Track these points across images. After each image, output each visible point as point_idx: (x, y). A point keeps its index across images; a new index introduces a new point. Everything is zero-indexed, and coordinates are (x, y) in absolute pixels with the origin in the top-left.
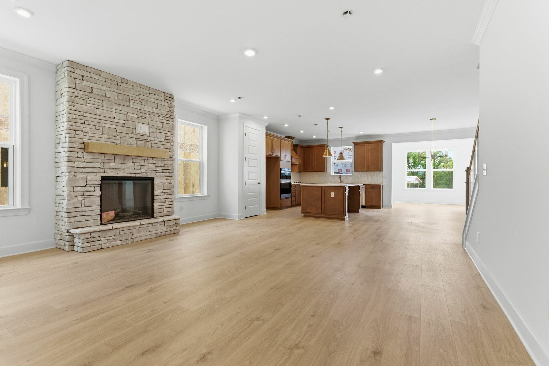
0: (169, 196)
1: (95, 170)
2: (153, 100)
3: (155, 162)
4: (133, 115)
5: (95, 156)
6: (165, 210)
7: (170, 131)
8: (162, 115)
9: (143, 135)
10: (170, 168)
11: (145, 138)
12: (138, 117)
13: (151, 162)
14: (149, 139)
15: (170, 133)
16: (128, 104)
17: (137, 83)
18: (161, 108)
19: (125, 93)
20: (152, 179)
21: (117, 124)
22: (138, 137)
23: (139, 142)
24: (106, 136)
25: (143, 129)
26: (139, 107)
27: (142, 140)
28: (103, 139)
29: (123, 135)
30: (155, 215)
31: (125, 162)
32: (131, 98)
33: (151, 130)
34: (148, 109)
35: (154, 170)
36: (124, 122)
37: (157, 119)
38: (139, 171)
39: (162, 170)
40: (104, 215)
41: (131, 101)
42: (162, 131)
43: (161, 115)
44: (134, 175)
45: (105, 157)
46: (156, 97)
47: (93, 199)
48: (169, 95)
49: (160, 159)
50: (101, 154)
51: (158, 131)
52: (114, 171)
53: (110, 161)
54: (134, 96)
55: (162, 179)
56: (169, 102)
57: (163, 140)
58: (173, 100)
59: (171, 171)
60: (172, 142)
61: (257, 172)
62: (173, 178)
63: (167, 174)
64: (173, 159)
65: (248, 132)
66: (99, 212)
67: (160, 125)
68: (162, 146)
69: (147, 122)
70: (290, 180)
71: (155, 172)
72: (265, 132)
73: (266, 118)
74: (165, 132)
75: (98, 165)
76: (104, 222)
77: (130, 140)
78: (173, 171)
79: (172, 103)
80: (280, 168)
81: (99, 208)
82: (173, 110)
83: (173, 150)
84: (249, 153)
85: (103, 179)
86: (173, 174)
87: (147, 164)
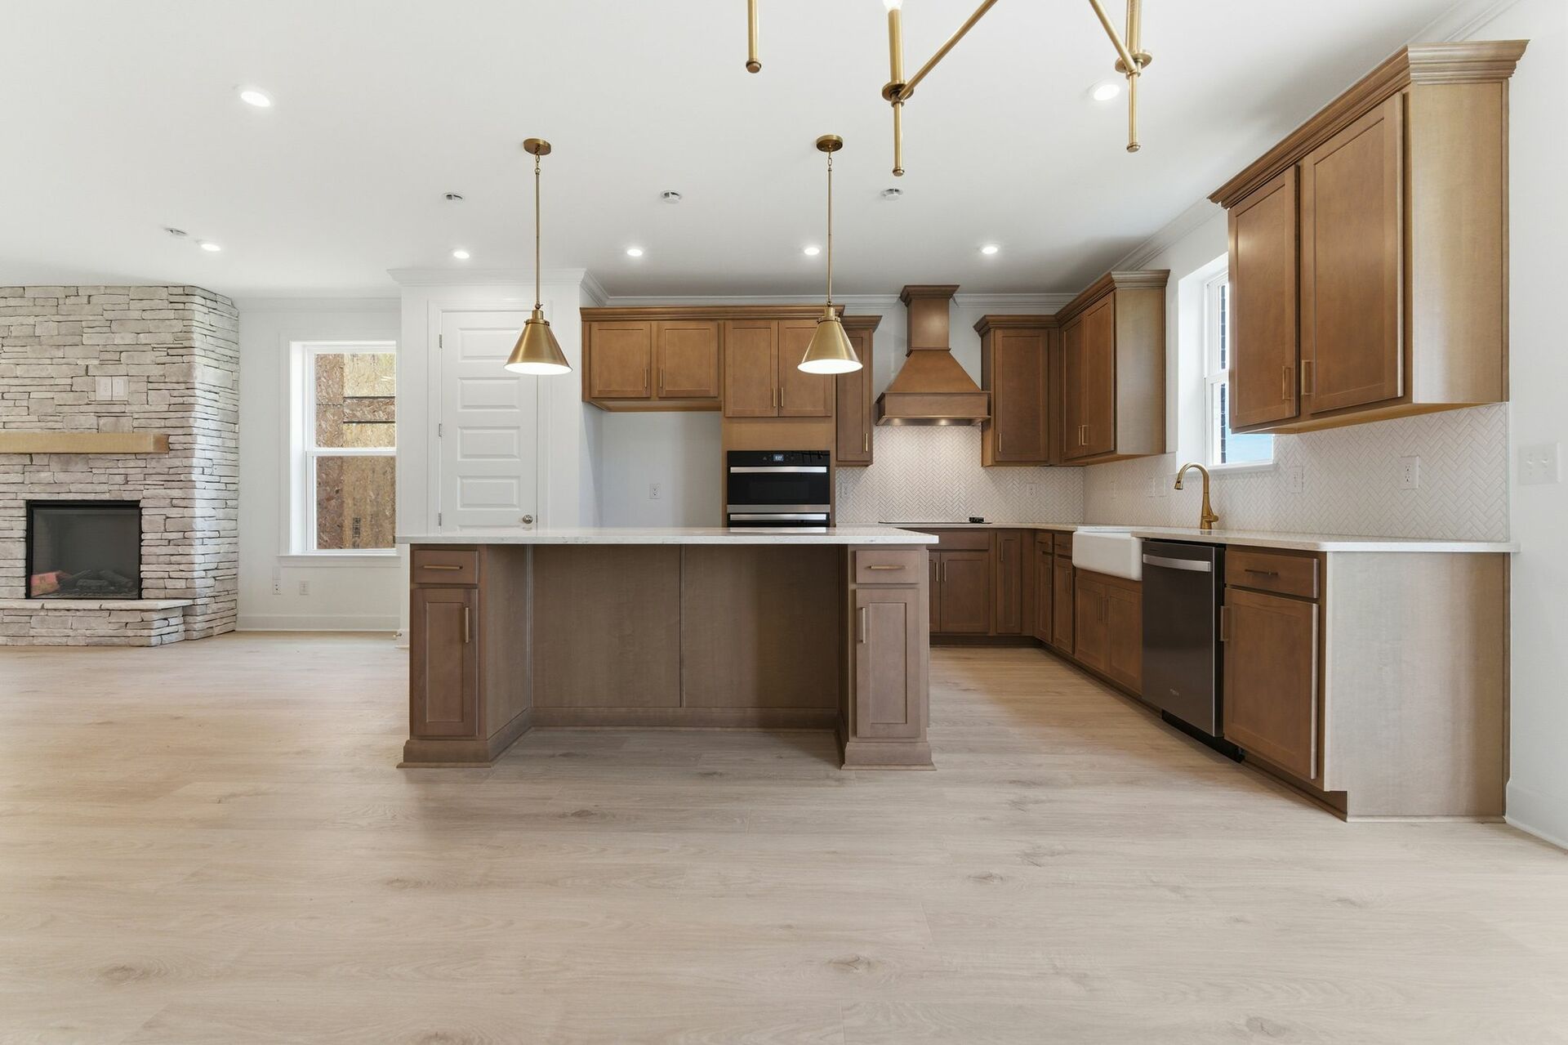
0: (180, 550)
1: (14, 488)
2: (136, 314)
3: (142, 463)
4: (88, 362)
5: (12, 459)
6: (169, 583)
7: (181, 380)
8: (159, 346)
9: (112, 403)
10: (182, 477)
11: (116, 409)
12: (103, 363)
13: (132, 464)
14: (128, 409)
15: (183, 386)
16: (77, 339)
17: (97, 287)
18: (159, 328)
19: (71, 318)
20: (135, 505)
21: (56, 388)
22: (99, 409)
23: (102, 421)
24: (34, 418)
25: (112, 388)
26: (99, 340)
27: (110, 414)
28: (28, 425)
29: (66, 409)
30: (145, 593)
31: (71, 468)
32: (84, 324)
33: (133, 387)
34: (123, 338)
35: (140, 483)
36: (69, 381)
37: (150, 357)
38: (105, 488)
39: (163, 483)
40: (36, 579)
41: (85, 330)
42: (162, 386)
43: (155, 346)
44: (106, 497)
45: (32, 460)
46: (146, 304)
47: (9, 545)
48: (180, 291)
49: (154, 456)
50: (22, 455)
51: (151, 386)
52: (49, 489)
53: (41, 468)
54: (91, 318)
55: (158, 505)
56: (181, 306)
57: (165, 408)
58: (198, 299)
59: (190, 484)
60: (187, 407)
61: (518, 477)
62: (198, 503)
63: (176, 493)
64: (198, 453)
65: (461, 329)
66: (22, 572)
67: (156, 371)
68: (162, 423)
69: (122, 369)
70: (827, 508)
71: (142, 487)
72: (579, 310)
73: (635, 253)
74: (170, 386)
75: (18, 478)
76: (34, 593)
77: (82, 418)
78: (198, 485)
79: (194, 307)
80: (729, 452)
81: (22, 563)
82: (195, 323)
83: (195, 431)
84: (465, 407)
85: (32, 506)
86: (197, 493)
87: (122, 471)
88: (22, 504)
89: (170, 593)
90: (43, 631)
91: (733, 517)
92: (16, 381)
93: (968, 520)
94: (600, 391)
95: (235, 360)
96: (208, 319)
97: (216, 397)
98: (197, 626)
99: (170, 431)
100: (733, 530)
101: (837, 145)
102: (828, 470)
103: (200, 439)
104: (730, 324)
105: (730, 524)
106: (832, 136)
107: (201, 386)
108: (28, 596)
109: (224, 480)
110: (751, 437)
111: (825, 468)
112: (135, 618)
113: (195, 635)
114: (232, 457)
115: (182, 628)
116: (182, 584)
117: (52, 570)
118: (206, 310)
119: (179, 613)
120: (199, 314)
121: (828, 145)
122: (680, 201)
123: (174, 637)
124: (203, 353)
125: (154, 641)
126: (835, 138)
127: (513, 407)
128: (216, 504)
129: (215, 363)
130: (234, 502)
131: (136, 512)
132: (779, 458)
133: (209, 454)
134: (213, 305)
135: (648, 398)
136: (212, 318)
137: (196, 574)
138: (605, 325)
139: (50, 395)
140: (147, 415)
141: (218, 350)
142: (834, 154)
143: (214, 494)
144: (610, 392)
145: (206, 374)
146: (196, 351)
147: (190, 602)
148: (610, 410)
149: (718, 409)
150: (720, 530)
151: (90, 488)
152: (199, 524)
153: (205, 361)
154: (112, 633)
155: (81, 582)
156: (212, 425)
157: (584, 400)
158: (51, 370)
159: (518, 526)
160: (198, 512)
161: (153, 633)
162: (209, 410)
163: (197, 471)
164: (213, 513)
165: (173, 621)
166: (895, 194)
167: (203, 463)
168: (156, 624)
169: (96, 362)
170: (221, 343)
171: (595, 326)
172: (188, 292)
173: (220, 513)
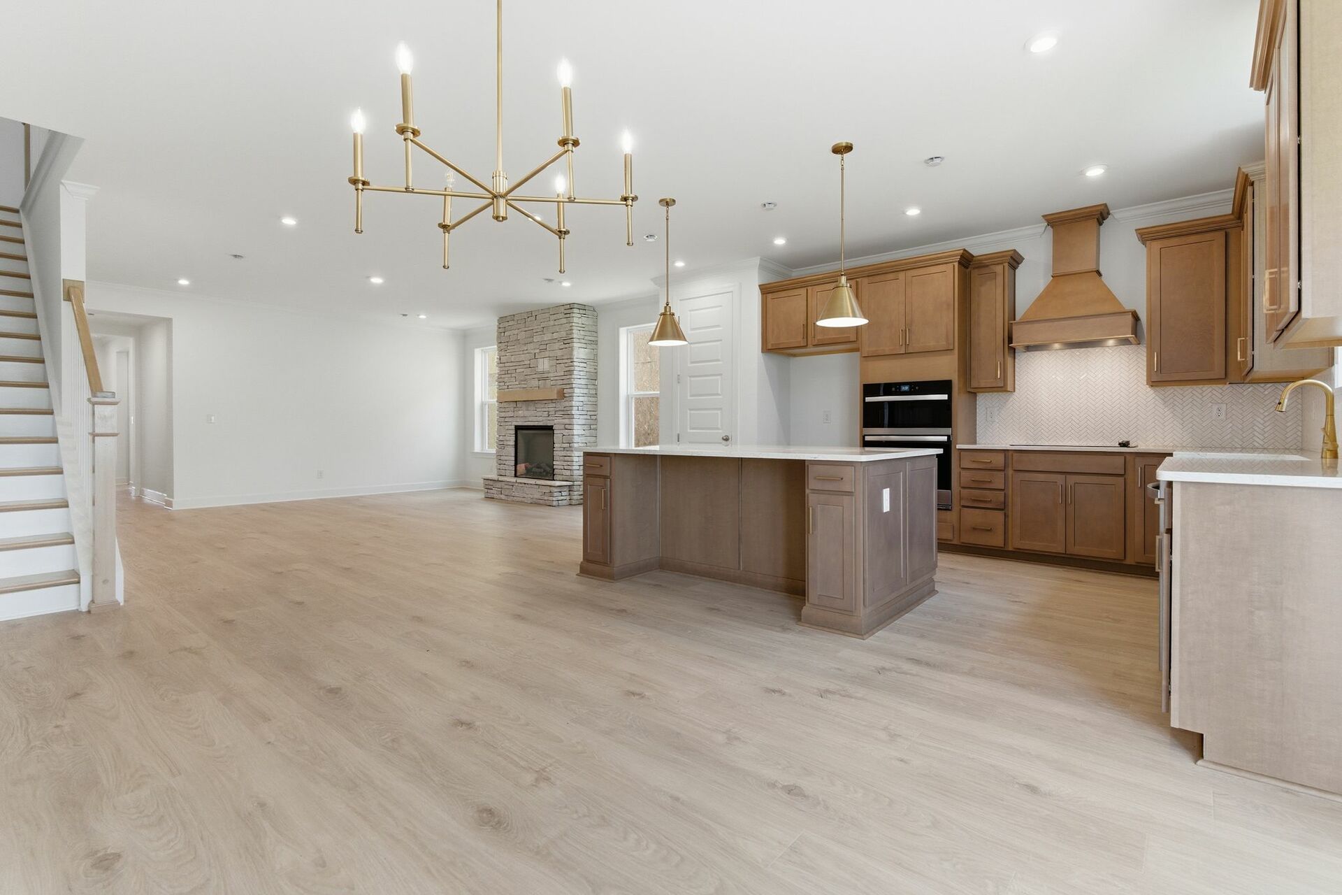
0: (568, 454)
1: (510, 420)
2: (552, 323)
3: (554, 405)
4: (535, 351)
6: (564, 472)
7: (569, 357)
9: (543, 373)
10: (569, 413)
11: (546, 375)
12: (541, 351)
13: (550, 405)
14: (549, 375)
15: (569, 361)
16: (532, 339)
17: (539, 310)
18: (561, 329)
19: (530, 328)
20: (551, 428)
21: (525, 367)
22: (539, 376)
23: (540, 383)
25: (544, 365)
26: (539, 339)
27: (543, 379)
28: (515, 386)
29: (528, 377)
30: (554, 477)
31: (529, 409)
32: (534, 331)
33: (551, 363)
34: (548, 337)
35: (553, 416)
36: (528, 362)
37: (557, 346)
38: (541, 419)
39: (561, 416)
40: (518, 467)
41: (534, 334)
42: (561, 361)
43: (559, 339)
44: (541, 424)
45: (517, 405)
46: (556, 317)
47: (509, 449)
48: (568, 307)
49: (559, 401)
50: (514, 402)
51: (558, 362)
52: (522, 420)
53: (519, 409)
54: (536, 327)
55: (560, 428)
56: (569, 315)
57: (563, 374)
58: (576, 311)
59: (571, 416)
60: (570, 372)
61: (721, 409)
62: (575, 427)
63: (567, 421)
64: (575, 399)
65: (690, 311)
66: (513, 463)
67: (559, 353)
68: (561, 382)
69: (547, 354)
70: (948, 431)
71: (554, 418)
72: (758, 287)
73: (780, 242)
74: (564, 361)
75: (511, 414)
76: (518, 474)
77: (533, 381)
78: (575, 416)
79: (574, 315)
80: (864, 385)
81: (513, 459)
82: (574, 324)
83: (574, 385)
84: (692, 363)
85: (518, 428)
86: (575, 421)
87: (547, 409)
88: (513, 427)
89: (565, 478)
90: (516, 494)
91: (867, 438)
92: (511, 364)
93: (1117, 445)
94: (772, 345)
95: (595, 342)
96: (580, 321)
97: (585, 365)
98: (575, 497)
99: (564, 386)
100: (867, 449)
101: (849, 148)
102: (950, 397)
103: (576, 390)
104: (866, 280)
105: (866, 444)
106: (842, 143)
107: (577, 360)
108: (516, 476)
109: (589, 413)
110: (884, 372)
111: (947, 395)
112: (547, 490)
113: (574, 502)
114: (593, 399)
115: (568, 498)
116: (568, 473)
117: (523, 463)
118: (579, 316)
119: (566, 489)
120: (577, 319)
121: (842, 150)
122: (776, 207)
123: (564, 503)
124: (578, 341)
125: (555, 503)
126: (844, 145)
127: (718, 360)
128: (585, 427)
129: (584, 346)
130: (595, 426)
131: (551, 432)
132: (906, 388)
133: (581, 399)
134: (584, 312)
135: (806, 346)
136: (584, 320)
137: (574, 468)
138: (775, 295)
139: (522, 370)
140: (555, 378)
141: (586, 338)
142: (845, 155)
143: (583, 422)
144: (779, 344)
145: (580, 353)
146: (575, 340)
147: (571, 483)
148: (794, 355)
149: (857, 350)
150: (859, 449)
151: (535, 419)
152: (576, 439)
153: (580, 345)
154: (540, 497)
155: (534, 470)
156: (583, 382)
157: (763, 351)
158: (522, 357)
159: (721, 443)
160: (575, 432)
161: (554, 499)
162: (582, 373)
163: (575, 408)
164: (583, 432)
165: (563, 494)
166: (937, 161)
167: (578, 404)
168: (555, 494)
169: (538, 351)
170: (588, 333)
171: (770, 296)
172: (571, 307)
173: (587, 433)
